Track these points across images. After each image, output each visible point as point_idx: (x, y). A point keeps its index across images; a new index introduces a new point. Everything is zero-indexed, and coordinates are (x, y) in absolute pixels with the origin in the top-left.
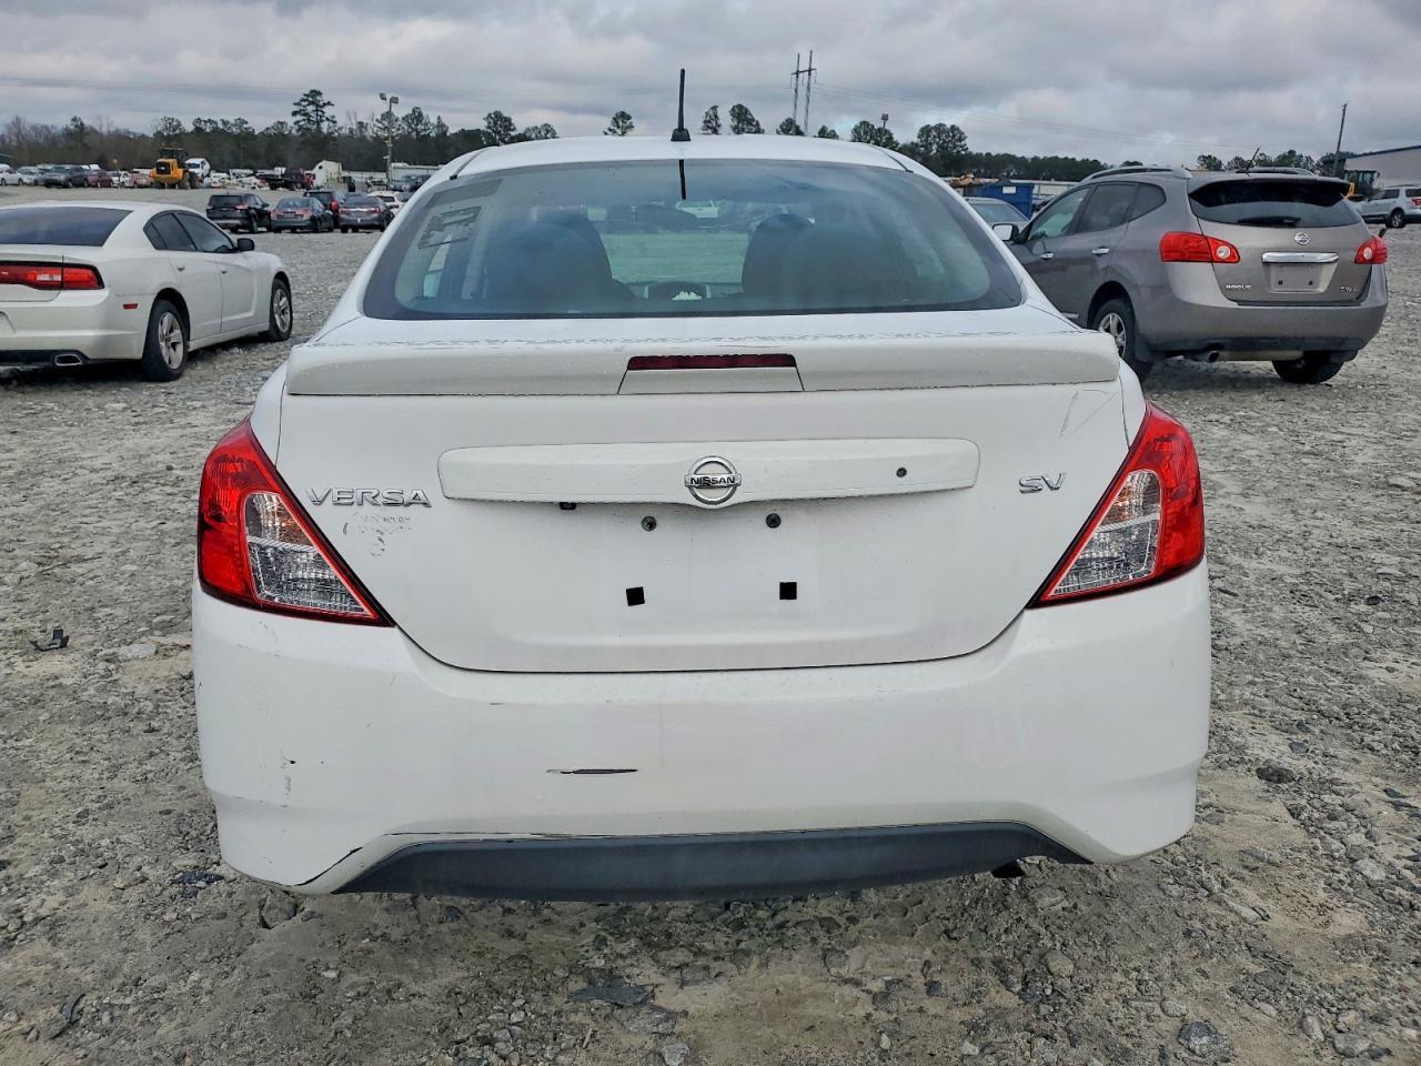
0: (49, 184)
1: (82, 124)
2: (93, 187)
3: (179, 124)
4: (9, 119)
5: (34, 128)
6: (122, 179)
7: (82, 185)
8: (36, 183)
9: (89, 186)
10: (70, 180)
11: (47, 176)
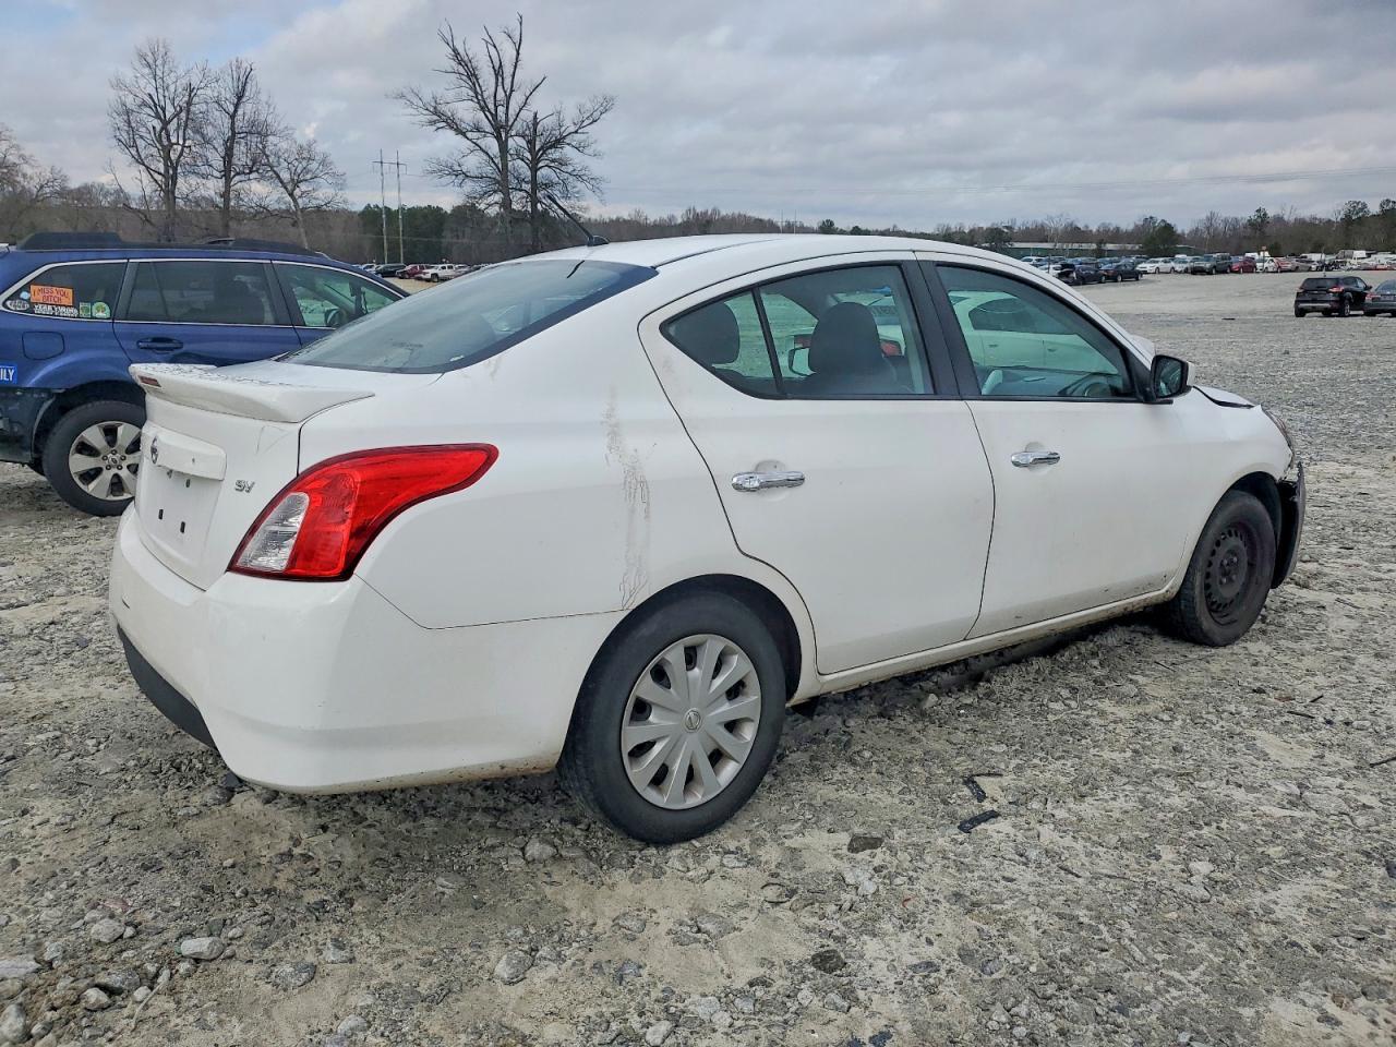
0: (1196, 271)
1: (1265, 214)
2: (1236, 272)
3: (1365, 206)
4: (1204, 215)
5: (1226, 221)
6: (1266, 265)
7: (1224, 272)
8: (1186, 271)
9: (1232, 272)
10: (1215, 267)
11: (1196, 264)
